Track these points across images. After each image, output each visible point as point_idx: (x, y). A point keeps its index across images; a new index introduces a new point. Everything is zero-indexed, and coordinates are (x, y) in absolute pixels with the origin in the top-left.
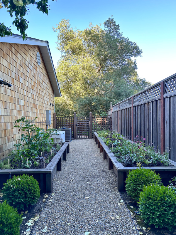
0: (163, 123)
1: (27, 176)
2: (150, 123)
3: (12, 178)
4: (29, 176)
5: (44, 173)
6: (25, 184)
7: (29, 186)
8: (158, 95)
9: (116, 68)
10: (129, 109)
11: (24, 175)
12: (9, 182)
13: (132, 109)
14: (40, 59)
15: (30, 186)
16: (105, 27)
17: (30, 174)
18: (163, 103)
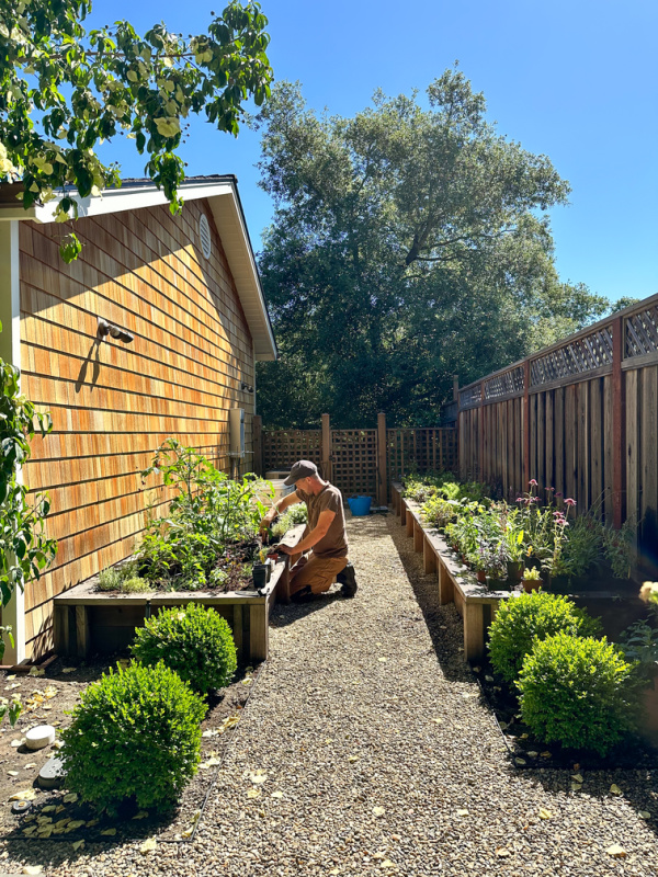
0: (619, 453)
1: (199, 609)
2: (583, 451)
3: (157, 615)
4: (206, 609)
5: (244, 603)
6: (197, 629)
7: (207, 634)
8: (607, 359)
9: (475, 248)
10: (517, 401)
11: (191, 607)
12: (152, 625)
13: (525, 404)
14: (209, 237)
15: (209, 635)
16: (433, 105)
17: (207, 604)
18: (619, 387)
